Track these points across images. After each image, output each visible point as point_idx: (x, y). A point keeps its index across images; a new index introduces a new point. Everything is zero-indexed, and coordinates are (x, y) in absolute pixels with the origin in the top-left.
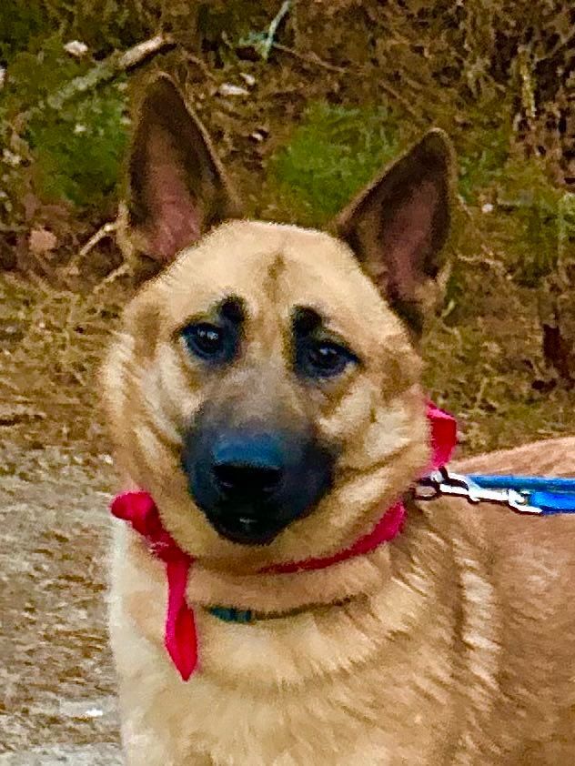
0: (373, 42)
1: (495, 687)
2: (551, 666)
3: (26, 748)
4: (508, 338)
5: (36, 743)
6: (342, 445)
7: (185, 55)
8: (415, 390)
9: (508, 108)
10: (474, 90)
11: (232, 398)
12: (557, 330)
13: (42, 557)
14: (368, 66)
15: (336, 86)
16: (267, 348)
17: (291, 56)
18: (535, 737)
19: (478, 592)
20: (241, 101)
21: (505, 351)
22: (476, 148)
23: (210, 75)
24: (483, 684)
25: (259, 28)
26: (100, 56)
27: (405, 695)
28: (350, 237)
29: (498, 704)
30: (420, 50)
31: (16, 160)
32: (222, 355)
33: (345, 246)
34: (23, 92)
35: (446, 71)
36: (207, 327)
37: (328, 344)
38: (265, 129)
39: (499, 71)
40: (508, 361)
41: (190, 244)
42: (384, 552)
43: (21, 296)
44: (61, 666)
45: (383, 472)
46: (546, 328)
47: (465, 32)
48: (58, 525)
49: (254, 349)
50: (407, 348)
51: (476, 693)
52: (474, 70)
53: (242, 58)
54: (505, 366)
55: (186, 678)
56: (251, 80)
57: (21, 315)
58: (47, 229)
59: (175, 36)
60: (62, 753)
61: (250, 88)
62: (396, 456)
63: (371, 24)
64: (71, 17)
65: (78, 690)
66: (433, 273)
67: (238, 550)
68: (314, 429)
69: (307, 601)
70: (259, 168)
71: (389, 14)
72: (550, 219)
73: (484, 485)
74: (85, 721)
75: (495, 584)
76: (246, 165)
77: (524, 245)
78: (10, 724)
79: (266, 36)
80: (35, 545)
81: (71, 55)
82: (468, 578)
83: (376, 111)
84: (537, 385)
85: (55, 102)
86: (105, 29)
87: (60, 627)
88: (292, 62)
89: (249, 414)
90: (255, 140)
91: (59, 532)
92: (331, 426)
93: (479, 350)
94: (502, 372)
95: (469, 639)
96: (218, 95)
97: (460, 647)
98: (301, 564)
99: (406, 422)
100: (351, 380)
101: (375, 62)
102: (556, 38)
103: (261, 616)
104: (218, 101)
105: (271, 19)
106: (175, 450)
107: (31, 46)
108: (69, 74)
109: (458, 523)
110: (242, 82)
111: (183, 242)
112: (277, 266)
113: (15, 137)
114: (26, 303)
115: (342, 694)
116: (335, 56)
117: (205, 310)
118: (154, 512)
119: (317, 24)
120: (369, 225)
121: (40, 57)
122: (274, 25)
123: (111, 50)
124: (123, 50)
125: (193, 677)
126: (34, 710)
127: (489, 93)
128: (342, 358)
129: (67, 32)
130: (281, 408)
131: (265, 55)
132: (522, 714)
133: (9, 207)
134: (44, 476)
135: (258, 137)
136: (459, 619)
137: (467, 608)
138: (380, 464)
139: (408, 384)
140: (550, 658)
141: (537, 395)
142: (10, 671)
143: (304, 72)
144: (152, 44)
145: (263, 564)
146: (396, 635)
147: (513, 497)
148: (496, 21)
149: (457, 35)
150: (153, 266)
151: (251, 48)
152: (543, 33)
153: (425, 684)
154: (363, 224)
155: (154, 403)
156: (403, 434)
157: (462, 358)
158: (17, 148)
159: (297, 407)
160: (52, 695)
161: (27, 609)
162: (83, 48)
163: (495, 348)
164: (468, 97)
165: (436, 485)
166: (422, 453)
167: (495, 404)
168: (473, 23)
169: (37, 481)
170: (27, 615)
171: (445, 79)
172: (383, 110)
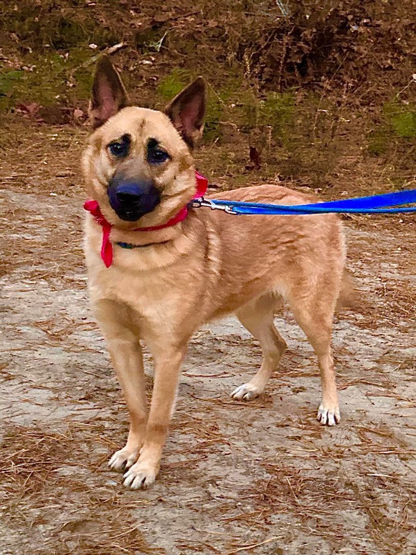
0: (196, 46)
1: (218, 274)
2: (241, 267)
3: (61, 290)
4: (238, 151)
5: (66, 289)
6: (163, 187)
7: (131, 50)
8: (191, 168)
9: (242, 70)
10: (230, 64)
11: (124, 170)
12: (255, 149)
13: (72, 223)
14: (194, 55)
15: (183, 61)
16: (138, 153)
17: (167, 50)
18: (234, 293)
19: (215, 241)
20: (150, 66)
21: (236, 156)
22: (230, 84)
23: (139, 56)
24: (215, 273)
25: (157, 41)
26: (102, 49)
27: (186, 276)
28: (169, 113)
29: (220, 281)
30: (212, 49)
31: (71, 85)
32: (122, 154)
33: (167, 117)
34: (75, 61)
35: (221, 57)
36: (118, 144)
37: (160, 151)
38: (158, 76)
39: (239, 57)
40: (238, 159)
41: (113, 115)
42: (179, 225)
43: (70, 132)
44: (76, 262)
45: (180, 197)
46: (251, 148)
47: (228, 43)
48: (78, 212)
49: (134, 152)
50: (188, 153)
51: (212, 277)
52: (231, 56)
53: (150, 51)
54: (236, 161)
55: (108, 267)
56: (153, 59)
57: (70, 139)
58: (80, 109)
59: (128, 43)
60: (74, 292)
61: (153, 61)
62: (183, 192)
63: (195, 40)
64: (92, 35)
65: (81, 270)
66: (198, 128)
67: (127, 223)
68: (154, 181)
69: (151, 241)
70: (155, 89)
71: (202, 37)
72: (254, 110)
73: (217, 203)
74: (82, 281)
75: (221, 238)
76: (150, 88)
77: (246, 118)
78: (57, 281)
79: (159, 44)
80: (69, 219)
81: (92, 49)
82: (211, 236)
83: (196, 70)
84: (247, 168)
85: (85, 65)
86: (103, 40)
87: (76, 248)
88: (167, 53)
89: (131, 176)
90: (154, 80)
91: (78, 215)
92: (160, 180)
93: (227, 155)
94: (235, 163)
95: (210, 257)
96: (142, 63)
97: (206, 260)
98: (149, 228)
99: (188, 180)
100: (167, 164)
101: (196, 53)
102: (260, 46)
103: (135, 246)
104: (141, 65)
105: (161, 38)
106: (106, 187)
107: (78, 45)
108: (90, 55)
109: (209, 216)
110: (150, 60)
111: (111, 114)
112: (143, 124)
113: (71, 77)
114: (72, 135)
115: (163, 275)
116: (182, 51)
117: (117, 138)
118: (98, 208)
119: (177, 40)
120: (176, 110)
121: (81, 49)
122: (162, 40)
123: (105, 48)
124: (109, 47)
125: (110, 267)
126: (65, 277)
127: (235, 64)
128: (165, 156)
129: (90, 40)
130: (142, 174)
131: (159, 50)
132: (229, 285)
133: (68, 101)
134: (74, 195)
135: (155, 78)
136: (207, 250)
137: (210, 247)
138: (178, 194)
139: (189, 166)
140: (240, 265)
141: (247, 171)
142: (58, 263)
143: (171, 56)
144: (120, 46)
145: (135, 228)
146: (183, 255)
147: (227, 208)
148: (239, 39)
149: (225, 44)
150: (100, 123)
151: (154, 48)
152: (256, 44)
153: (193, 272)
154: (174, 109)
155: (99, 170)
156: (186, 184)
157: (222, 158)
158: (72, 81)
159: (147, 173)
160: (72, 272)
161: (66, 242)
162: (96, 46)
163: (233, 154)
164: (228, 66)
165: (200, 203)
166: (193, 191)
167: (232, 174)
168: (231, 40)
169: (71, 197)
170: (65, 243)
171: (220, 60)
172: (198, 70)
